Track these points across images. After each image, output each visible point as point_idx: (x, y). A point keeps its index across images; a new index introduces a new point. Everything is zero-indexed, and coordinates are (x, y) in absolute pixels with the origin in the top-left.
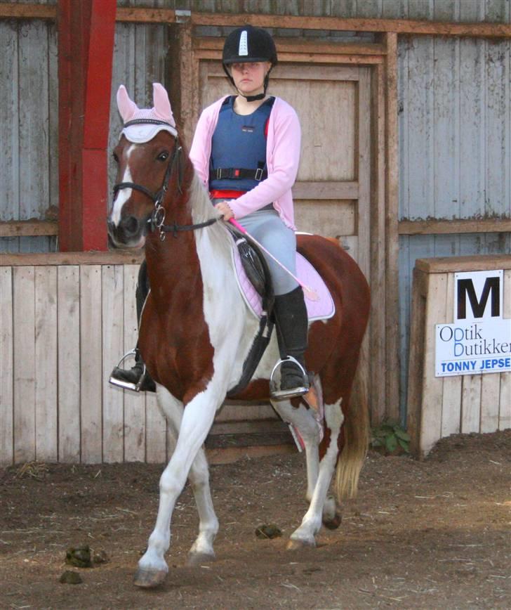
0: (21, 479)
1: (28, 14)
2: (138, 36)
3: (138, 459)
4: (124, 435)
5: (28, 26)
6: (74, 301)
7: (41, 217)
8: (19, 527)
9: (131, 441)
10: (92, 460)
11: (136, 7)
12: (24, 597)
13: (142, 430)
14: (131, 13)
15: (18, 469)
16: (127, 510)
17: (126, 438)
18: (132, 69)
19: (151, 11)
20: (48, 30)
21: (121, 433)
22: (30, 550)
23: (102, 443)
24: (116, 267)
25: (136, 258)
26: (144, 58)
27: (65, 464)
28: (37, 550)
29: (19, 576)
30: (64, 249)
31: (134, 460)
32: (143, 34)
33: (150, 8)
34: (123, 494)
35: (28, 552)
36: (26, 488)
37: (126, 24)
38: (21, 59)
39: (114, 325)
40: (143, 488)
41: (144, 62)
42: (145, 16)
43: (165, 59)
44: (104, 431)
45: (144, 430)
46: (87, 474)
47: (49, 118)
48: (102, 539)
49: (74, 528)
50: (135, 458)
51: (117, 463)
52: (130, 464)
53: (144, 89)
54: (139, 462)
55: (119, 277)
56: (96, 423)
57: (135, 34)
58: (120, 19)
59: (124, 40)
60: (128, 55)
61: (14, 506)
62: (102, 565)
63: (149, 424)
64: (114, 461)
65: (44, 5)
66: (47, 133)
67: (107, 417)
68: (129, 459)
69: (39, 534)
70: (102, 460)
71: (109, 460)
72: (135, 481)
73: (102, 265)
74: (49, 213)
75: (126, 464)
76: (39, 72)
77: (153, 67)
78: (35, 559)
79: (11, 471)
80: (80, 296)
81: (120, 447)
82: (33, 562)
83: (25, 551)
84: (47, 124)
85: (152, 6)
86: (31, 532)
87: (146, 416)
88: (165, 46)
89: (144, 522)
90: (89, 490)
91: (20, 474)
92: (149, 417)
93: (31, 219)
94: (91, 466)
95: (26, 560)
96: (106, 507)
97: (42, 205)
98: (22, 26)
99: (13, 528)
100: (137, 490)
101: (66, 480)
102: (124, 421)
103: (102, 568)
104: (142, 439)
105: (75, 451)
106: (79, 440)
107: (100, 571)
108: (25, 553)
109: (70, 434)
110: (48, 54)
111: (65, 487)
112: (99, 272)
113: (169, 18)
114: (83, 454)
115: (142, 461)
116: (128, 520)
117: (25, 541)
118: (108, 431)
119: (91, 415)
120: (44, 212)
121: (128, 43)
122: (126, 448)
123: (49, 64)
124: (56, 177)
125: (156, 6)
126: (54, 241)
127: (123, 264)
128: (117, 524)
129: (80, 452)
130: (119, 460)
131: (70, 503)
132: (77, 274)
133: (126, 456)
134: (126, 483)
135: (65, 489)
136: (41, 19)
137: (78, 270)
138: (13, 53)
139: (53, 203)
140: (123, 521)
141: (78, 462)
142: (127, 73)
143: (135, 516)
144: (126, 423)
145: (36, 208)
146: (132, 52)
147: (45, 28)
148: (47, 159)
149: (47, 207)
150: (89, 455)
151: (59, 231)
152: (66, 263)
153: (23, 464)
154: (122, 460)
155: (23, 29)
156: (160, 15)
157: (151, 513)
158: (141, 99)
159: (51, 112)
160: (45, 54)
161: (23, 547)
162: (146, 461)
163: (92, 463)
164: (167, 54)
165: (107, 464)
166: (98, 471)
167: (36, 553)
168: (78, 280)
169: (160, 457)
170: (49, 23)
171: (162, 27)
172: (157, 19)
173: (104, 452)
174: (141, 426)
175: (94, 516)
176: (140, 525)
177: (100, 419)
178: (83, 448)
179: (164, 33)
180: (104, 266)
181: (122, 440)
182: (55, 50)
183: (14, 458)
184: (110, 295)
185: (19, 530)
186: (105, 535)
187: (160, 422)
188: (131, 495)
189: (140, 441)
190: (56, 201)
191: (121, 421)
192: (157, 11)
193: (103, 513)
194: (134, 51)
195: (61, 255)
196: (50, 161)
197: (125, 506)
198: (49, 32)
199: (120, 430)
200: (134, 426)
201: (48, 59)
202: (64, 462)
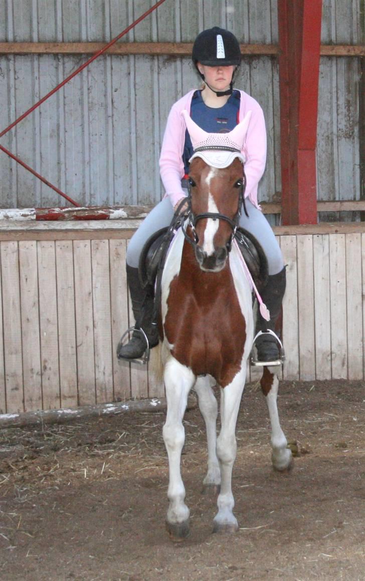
0: (255, 392)
1: (257, 52)
2: (339, 66)
3: (342, 377)
4: (331, 360)
5: (257, 60)
6: (293, 261)
7: (269, 200)
8: (251, 427)
9: (337, 364)
10: (308, 378)
11: (336, 45)
12: (245, 479)
13: (345, 355)
14: (333, 50)
15: (253, 386)
16: (332, 415)
17: (333, 362)
18: (334, 90)
19: (348, 48)
20: (272, 63)
21: (329, 358)
22: (256, 444)
23: (316, 365)
24: (323, 236)
25: (338, 230)
26: (343, 82)
27: (288, 381)
28: (262, 444)
29: (244, 464)
30: (286, 223)
31: (339, 378)
32: (343, 64)
33: (347, 45)
34: (330, 403)
35: (254, 446)
36: (258, 399)
37: (330, 57)
38: (253, 85)
39: (323, 278)
40: (345, 398)
41: (344, 85)
42: (343, 51)
43: (359, 82)
44: (317, 356)
45: (346, 357)
46: (304, 388)
47: (274, 127)
48: (311, 435)
49: (292, 428)
50: (340, 376)
51: (326, 380)
52: (337, 381)
53: (344, 105)
54: (343, 379)
55: (326, 243)
56: (310, 350)
57: (337, 64)
58: (324, 54)
59: (328, 69)
60: (331, 80)
61: (248, 412)
62: (307, 455)
63: (350, 351)
64: (324, 379)
65: (269, 45)
66: (272, 139)
67: (318, 346)
68: (336, 377)
69: (265, 433)
70: (316, 378)
71: (321, 378)
72: (339, 393)
73: (313, 235)
74: (275, 197)
75: (334, 381)
76: (266, 94)
77: (351, 88)
78: (258, 451)
79: (248, 387)
80: (297, 258)
81: (329, 368)
82: (256, 453)
83: (252, 445)
84: (273, 132)
85: (349, 44)
86: (259, 431)
87: (347, 345)
88: (358, 73)
89: (343, 422)
90: (304, 400)
91: (255, 389)
92: (350, 346)
93: (262, 202)
94: (307, 382)
95: (252, 452)
96: (317, 413)
97: (269, 192)
98: (252, 61)
99: (247, 428)
100: (340, 399)
101: (288, 393)
102: (331, 349)
103: (306, 457)
104: (345, 362)
105: (296, 371)
106: (298, 364)
107: (303, 459)
108: (252, 447)
109: (292, 359)
110: (272, 81)
111: (287, 398)
112: (311, 240)
113: (361, 52)
114: (301, 373)
115: (345, 378)
116: (332, 422)
117: (253, 438)
118: (319, 356)
119: (306, 345)
120: (271, 196)
121: (331, 71)
122: (333, 369)
123: (273, 88)
124: (279, 170)
125: (352, 44)
126: (279, 218)
127: (328, 234)
128: (323, 425)
129: (299, 373)
130: (328, 378)
131: (290, 409)
132: (295, 241)
133: (333, 374)
134: (332, 394)
135: (287, 399)
136: (266, 55)
137: (295, 239)
138: (247, 81)
139: (278, 190)
140: (328, 422)
141: (298, 380)
142: (331, 93)
143: (337, 419)
144: (333, 350)
145: (265, 194)
146: (334, 78)
147: (270, 62)
148: (273, 157)
149: (274, 193)
150: (306, 374)
151: (282, 210)
152: (287, 234)
153: (257, 382)
154: (330, 378)
155: (253, 63)
156: (354, 50)
157: (350, 416)
158: (342, 112)
159: (275, 123)
160: (270, 80)
161: (252, 443)
162: (348, 377)
163: (308, 380)
164: (360, 79)
165: (319, 381)
166: (312, 386)
167: (260, 446)
168: (295, 246)
169: (358, 375)
170: (273, 58)
171: (357, 59)
172: (352, 53)
173: (317, 373)
174: (344, 352)
175: (306, 419)
176: (340, 425)
177: (314, 348)
178: (301, 369)
179: (358, 64)
180: (314, 236)
181: (330, 362)
182: (277, 77)
183: (250, 378)
184: (319, 257)
185: (251, 430)
186: (313, 433)
187: (358, 349)
188: (336, 403)
189: (343, 364)
190: (279, 188)
191: (329, 349)
192: (352, 47)
193: (314, 417)
194: (336, 77)
195: (283, 228)
196: (275, 159)
197: (330, 412)
198: (273, 64)
199: (328, 356)
200: (339, 353)
201: (273, 84)
202: (287, 379)
